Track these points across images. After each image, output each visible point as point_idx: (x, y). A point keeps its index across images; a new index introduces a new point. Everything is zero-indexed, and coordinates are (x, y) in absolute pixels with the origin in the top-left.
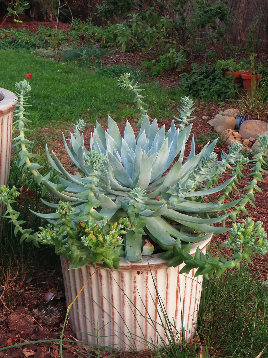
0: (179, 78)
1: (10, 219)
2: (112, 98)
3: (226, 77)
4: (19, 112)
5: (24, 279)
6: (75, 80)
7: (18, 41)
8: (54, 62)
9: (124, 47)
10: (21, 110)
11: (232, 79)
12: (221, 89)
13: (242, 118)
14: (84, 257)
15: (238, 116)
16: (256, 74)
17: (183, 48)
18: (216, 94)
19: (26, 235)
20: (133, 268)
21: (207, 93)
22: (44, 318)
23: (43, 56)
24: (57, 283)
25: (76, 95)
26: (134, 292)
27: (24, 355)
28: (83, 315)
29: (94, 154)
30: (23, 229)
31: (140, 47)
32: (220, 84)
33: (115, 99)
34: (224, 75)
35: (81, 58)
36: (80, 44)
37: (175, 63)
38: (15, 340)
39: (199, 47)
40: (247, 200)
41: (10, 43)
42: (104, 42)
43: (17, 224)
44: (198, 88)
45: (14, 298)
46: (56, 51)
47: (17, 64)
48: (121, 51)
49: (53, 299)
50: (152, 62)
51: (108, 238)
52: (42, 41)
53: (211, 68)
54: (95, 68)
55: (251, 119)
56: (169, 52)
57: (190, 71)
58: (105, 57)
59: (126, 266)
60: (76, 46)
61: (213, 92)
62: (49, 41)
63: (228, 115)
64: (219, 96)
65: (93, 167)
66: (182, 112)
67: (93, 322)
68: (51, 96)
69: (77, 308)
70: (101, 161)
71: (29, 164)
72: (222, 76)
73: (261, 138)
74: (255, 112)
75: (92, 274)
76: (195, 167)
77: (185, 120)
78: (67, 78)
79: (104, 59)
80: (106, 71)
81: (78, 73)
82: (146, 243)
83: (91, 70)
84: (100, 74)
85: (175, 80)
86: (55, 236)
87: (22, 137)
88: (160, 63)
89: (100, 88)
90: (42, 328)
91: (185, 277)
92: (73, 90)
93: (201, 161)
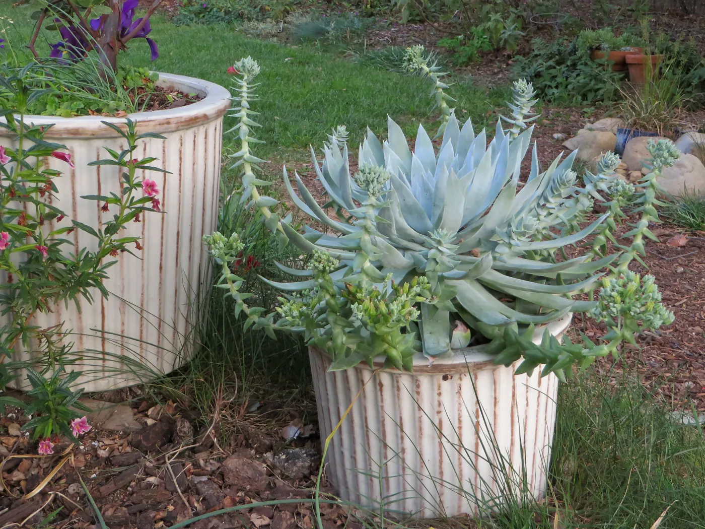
0: (509, 67)
1: (228, 290)
2: (386, 106)
3: (598, 61)
4: (240, 111)
5: (247, 403)
6: (317, 76)
7: (211, 10)
8: (278, 45)
9: (405, 14)
10: (243, 107)
11: (608, 65)
12: (588, 84)
13: (628, 134)
14: (353, 347)
15: (620, 131)
16: (653, 53)
17: (516, 11)
18: (579, 93)
19: (255, 317)
20: (436, 368)
21: (560, 93)
22: (284, 466)
23: (258, 35)
24: (303, 411)
25: (321, 102)
26: (439, 412)
27: (253, 524)
28: (352, 457)
29: (370, 169)
30: (249, 307)
31: (434, 12)
32: (585, 73)
33: (391, 107)
34: (592, 57)
35: (327, 35)
36: (324, 11)
37: (501, 39)
38: (237, 499)
39: (544, 8)
40: (631, 255)
41: (197, 14)
42: (369, 6)
43: (239, 298)
44: (544, 83)
45: (231, 434)
46: (281, 25)
47: (212, 51)
48: (400, 22)
49: (297, 437)
50: (457, 39)
51: (394, 307)
52: (255, 8)
53: (568, 46)
54: (353, 53)
55: (645, 135)
56: (489, 20)
57: (528, 53)
58: (371, 33)
59: (423, 366)
60: (317, 15)
61: (573, 89)
62: (267, 8)
63: (602, 130)
64: (584, 97)
65: (368, 190)
66: (513, 107)
67: (369, 467)
68: (275, 105)
69: (341, 445)
70: (381, 179)
71: (258, 198)
72: (588, 59)
73: (653, 146)
74: (652, 122)
75: (365, 382)
76: (539, 197)
77: (521, 121)
78: (303, 73)
79: (368, 36)
80: (373, 59)
81: (322, 62)
82: (456, 326)
83: (345, 57)
84: (362, 65)
85: (501, 71)
86: (306, 312)
87: (246, 153)
88: (473, 39)
89: (363, 88)
90: (280, 482)
91: (525, 387)
92: (314, 94)
93: (550, 186)
